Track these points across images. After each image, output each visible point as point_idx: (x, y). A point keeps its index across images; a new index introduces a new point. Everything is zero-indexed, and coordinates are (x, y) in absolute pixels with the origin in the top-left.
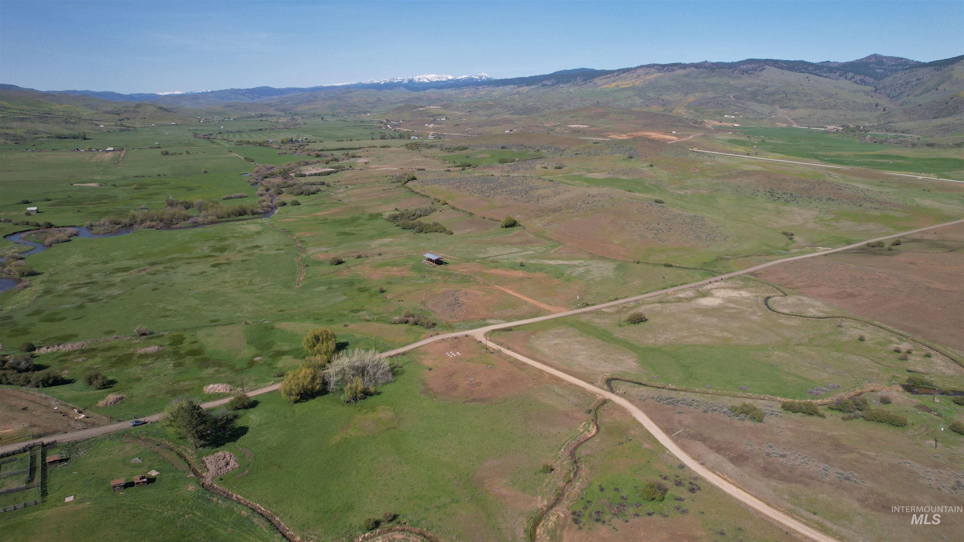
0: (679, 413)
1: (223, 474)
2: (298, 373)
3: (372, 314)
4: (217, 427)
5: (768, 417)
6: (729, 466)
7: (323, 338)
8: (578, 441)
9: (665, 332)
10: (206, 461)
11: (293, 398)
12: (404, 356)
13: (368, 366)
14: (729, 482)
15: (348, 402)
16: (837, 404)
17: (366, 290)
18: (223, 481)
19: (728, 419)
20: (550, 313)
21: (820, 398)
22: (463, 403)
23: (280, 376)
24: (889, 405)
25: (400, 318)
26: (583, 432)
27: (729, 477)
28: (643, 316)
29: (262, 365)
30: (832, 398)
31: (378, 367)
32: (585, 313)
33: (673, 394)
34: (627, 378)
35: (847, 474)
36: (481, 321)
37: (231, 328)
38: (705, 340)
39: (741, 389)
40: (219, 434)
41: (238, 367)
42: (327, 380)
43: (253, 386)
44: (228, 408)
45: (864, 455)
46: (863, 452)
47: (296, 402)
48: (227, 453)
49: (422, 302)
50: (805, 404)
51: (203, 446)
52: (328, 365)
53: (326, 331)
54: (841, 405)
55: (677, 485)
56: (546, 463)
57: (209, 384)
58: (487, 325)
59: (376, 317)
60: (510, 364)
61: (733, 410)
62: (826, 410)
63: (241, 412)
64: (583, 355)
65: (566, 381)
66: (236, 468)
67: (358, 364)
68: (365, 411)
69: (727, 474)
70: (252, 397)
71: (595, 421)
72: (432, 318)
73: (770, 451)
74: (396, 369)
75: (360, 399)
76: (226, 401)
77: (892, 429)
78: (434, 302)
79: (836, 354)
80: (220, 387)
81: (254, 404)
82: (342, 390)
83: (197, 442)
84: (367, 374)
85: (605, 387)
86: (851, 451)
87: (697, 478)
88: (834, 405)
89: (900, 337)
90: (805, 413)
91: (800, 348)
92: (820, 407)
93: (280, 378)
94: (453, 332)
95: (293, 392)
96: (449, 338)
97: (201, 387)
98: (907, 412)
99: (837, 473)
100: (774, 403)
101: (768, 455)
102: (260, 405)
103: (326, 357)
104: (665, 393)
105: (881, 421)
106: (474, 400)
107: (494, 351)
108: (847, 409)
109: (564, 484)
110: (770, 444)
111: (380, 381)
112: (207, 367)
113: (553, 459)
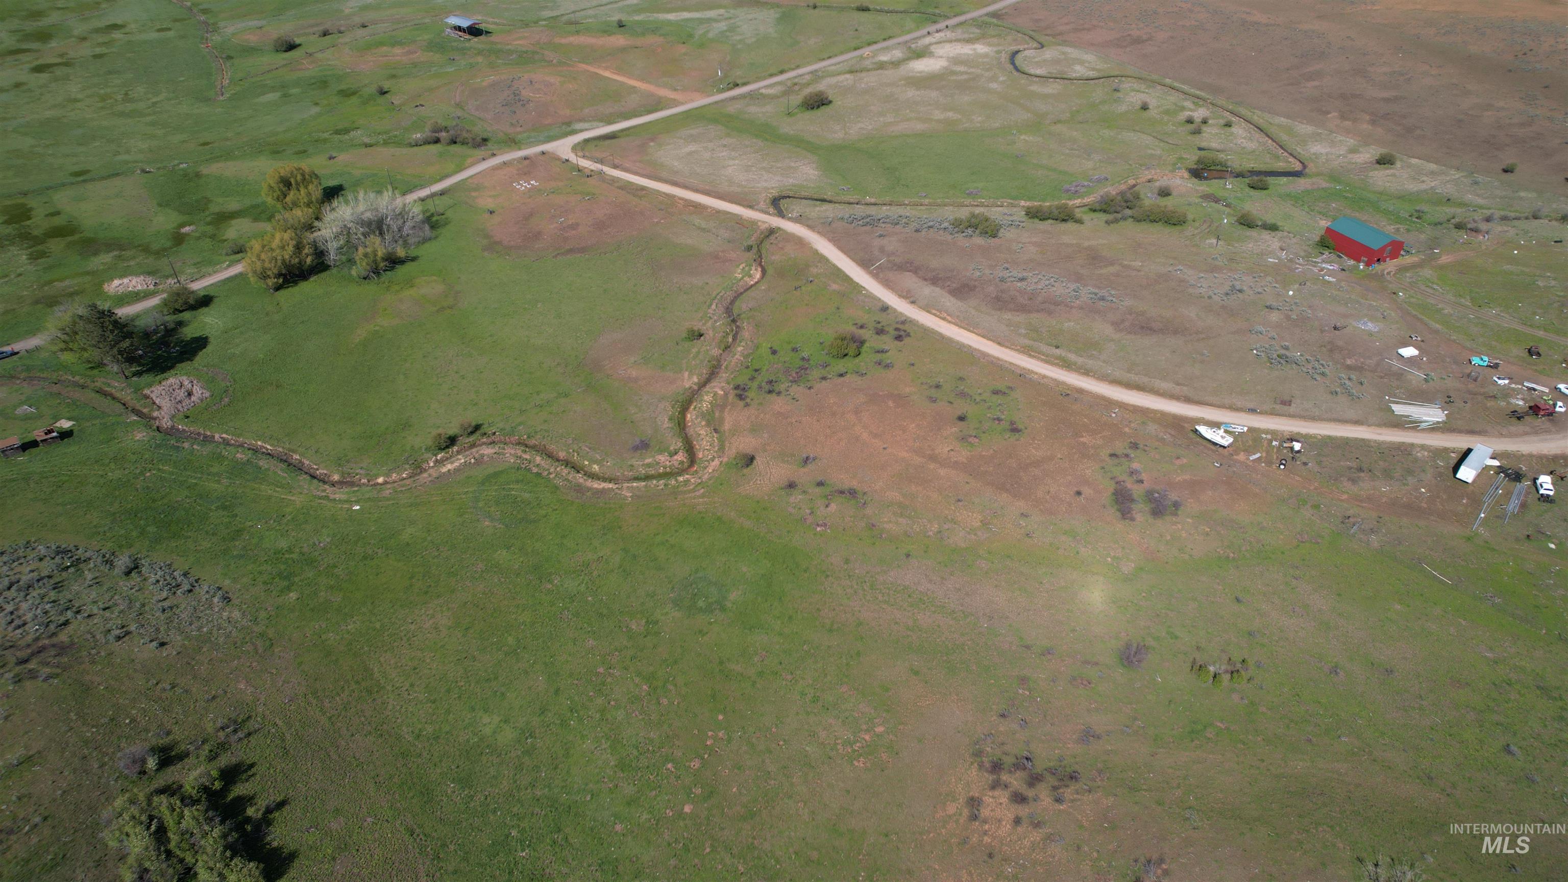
0: (881, 236)
1: (188, 410)
2: (270, 242)
3: (374, 133)
4: (154, 344)
5: (1005, 229)
6: (949, 302)
7: (296, 181)
8: (736, 292)
9: (859, 119)
10: (152, 395)
11: (271, 282)
12: (443, 197)
13: (387, 218)
14: (950, 322)
15: (365, 278)
16: (1100, 202)
17: (354, 93)
18: (191, 419)
19: (950, 237)
20: (675, 103)
21: (1079, 198)
22: (553, 257)
23: (238, 253)
24: (1170, 197)
25: (424, 135)
26: (742, 278)
27: (948, 315)
28: (825, 96)
29: (198, 238)
30: (1095, 195)
31: (403, 217)
32: (733, 98)
33: (872, 210)
34: (804, 194)
35: (1103, 293)
36: (564, 127)
37: (117, 182)
38: (920, 127)
39: (969, 194)
40: (159, 352)
41: (155, 246)
42: (323, 247)
43: (193, 273)
44: (162, 312)
45: (1128, 267)
46: (1126, 263)
47: (278, 288)
48: (185, 378)
49: (458, 105)
50: (1058, 208)
51: (138, 374)
52: (316, 223)
53: (300, 169)
54: (1106, 204)
55: (878, 333)
56: (690, 326)
57: (112, 279)
58: (574, 132)
59: (381, 139)
60: (620, 191)
61: (958, 225)
62: (1085, 213)
63: (186, 315)
64: (734, 165)
65: (711, 207)
66: (206, 398)
67: (368, 215)
68: (397, 288)
69: (946, 312)
70: (199, 290)
71: (759, 261)
72: (480, 130)
73: (1006, 274)
74: (434, 219)
75: (384, 271)
76: (155, 301)
77: (1168, 229)
78: (478, 103)
79: (1107, 133)
80: (134, 282)
81: (205, 301)
82: (351, 262)
83: (126, 369)
84: (388, 231)
85: (771, 210)
86: (1112, 264)
87: (906, 321)
88: (1097, 205)
89: (1196, 100)
90: (1057, 220)
91: (1058, 128)
92: (1077, 210)
93: (239, 256)
94: (520, 149)
95: (269, 273)
96: (514, 160)
97: (100, 285)
98: (1189, 205)
99: (1090, 293)
100: (1015, 210)
101: (1002, 280)
102: (216, 300)
103: (310, 210)
104: (860, 210)
105: (1155, 221)
106: (571, 251)
107: (593, 173)
108: (1114, 208)
109: (721, 352)
110: (1006, 265)
111: (411, 240)
112: (96, 253)
113: (701, 320)
